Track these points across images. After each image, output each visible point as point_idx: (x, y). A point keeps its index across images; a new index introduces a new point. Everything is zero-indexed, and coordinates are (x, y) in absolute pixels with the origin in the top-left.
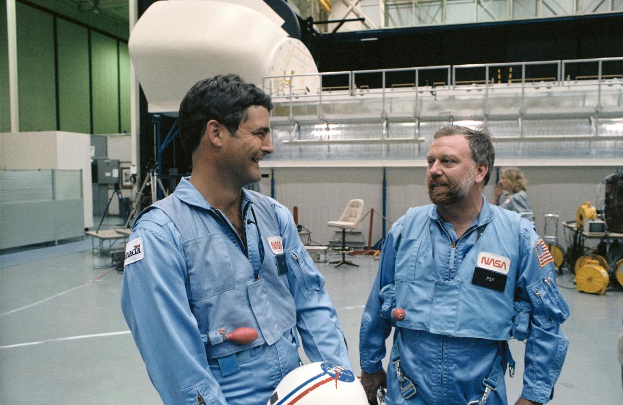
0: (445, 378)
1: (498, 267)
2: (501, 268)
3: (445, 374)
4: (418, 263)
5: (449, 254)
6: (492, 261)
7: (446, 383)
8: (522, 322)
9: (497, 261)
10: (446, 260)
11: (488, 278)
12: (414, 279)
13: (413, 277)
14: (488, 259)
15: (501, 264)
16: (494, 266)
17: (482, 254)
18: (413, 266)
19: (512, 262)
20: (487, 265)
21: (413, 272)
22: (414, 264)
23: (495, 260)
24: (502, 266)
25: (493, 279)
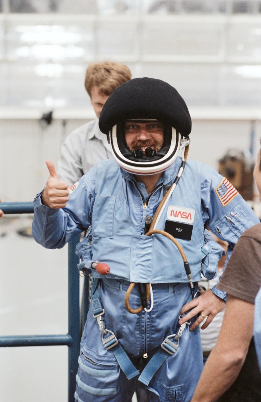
0: (148, 325)
1: (185, 218)
2: (187, 218)
3: (148, 322)
4: (114, 219)
5: (141, 213)
6: (180, 213)
7: (149, 329)
8: (211, 264)
9: (183, 213)
10: (139, 219)
11: (177, 229)
12: (113, 235)
13: (111, 233)
14: (176, 212)
15: (187, 215)
16: (181, 217)
17: (171, 208)
18: (111, 223)
19: (197, 212)
20: (176, 217)
21: (111, 228)
22: (111, 221)
23: (182, 213)
24: (188, 217)
25: (182, 230)
